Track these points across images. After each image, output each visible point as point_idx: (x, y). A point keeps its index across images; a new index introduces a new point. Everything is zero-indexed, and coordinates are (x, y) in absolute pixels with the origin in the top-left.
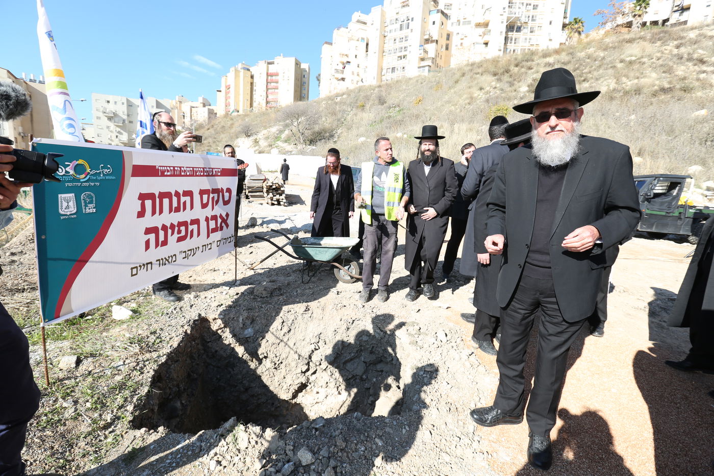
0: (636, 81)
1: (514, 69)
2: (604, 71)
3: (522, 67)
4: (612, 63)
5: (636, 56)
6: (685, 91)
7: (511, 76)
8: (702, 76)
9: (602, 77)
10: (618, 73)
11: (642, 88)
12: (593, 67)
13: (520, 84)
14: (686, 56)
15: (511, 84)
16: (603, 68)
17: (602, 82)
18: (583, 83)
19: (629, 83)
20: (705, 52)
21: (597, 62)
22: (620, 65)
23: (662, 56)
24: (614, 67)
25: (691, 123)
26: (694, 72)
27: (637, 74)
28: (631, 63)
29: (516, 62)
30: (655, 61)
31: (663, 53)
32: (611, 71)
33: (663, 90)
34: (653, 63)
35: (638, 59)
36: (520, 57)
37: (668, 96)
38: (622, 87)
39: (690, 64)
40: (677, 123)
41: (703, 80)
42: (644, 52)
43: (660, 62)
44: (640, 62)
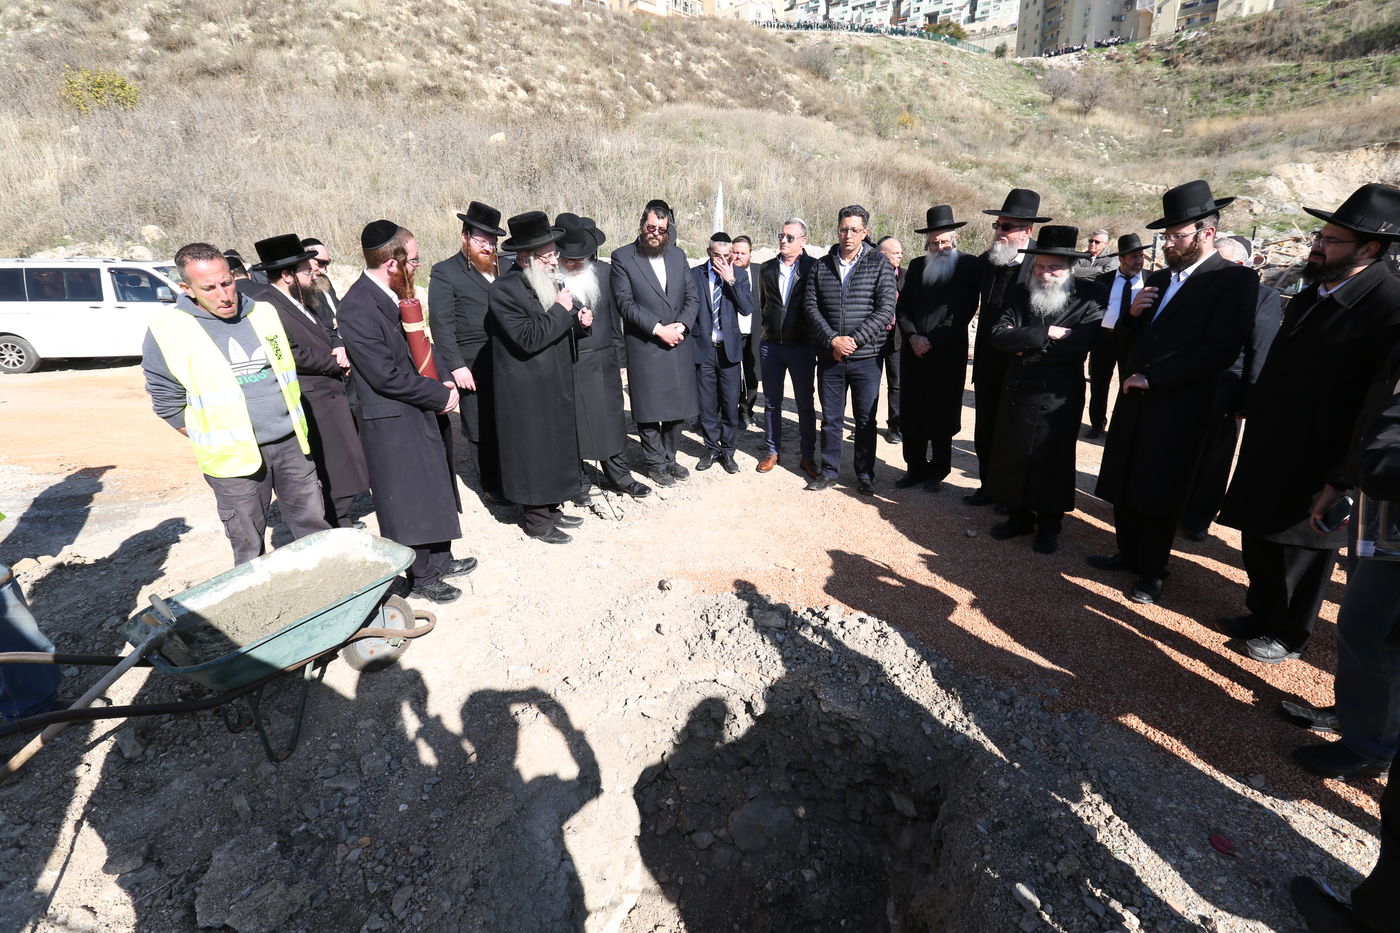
0: (378, 64)
2: (315, 31)
4: (323, 17)
5: (359, 14)
6: (458, 98)
8: (468, 74)
9: (315, 44)
10: (343, 40)
11: (396, 80)
12: (287, 17)
14: (432, 33)
16: (308, 24)
17: (320, 54)
18: (282, 48)
19: (369, 66)
20: (455, 34)
21: (290, 7)
22: (337, 24)
24: (328, 26)
25: (493, 152)
26: (454, 64)
27: (376, 51)
28: (354, 25)
30: (393, 32)
31: (398, 18)
32: (324, 32)
33: (426, 88)
34: (391, 34)
35: (363, 19)
37: (439, 102)
38: (362, 73)
39: (445, 50)
40: (478, 152)
41: (471, 82)
42: (368, 7)
43: (401, 35)
44: (370, 27)
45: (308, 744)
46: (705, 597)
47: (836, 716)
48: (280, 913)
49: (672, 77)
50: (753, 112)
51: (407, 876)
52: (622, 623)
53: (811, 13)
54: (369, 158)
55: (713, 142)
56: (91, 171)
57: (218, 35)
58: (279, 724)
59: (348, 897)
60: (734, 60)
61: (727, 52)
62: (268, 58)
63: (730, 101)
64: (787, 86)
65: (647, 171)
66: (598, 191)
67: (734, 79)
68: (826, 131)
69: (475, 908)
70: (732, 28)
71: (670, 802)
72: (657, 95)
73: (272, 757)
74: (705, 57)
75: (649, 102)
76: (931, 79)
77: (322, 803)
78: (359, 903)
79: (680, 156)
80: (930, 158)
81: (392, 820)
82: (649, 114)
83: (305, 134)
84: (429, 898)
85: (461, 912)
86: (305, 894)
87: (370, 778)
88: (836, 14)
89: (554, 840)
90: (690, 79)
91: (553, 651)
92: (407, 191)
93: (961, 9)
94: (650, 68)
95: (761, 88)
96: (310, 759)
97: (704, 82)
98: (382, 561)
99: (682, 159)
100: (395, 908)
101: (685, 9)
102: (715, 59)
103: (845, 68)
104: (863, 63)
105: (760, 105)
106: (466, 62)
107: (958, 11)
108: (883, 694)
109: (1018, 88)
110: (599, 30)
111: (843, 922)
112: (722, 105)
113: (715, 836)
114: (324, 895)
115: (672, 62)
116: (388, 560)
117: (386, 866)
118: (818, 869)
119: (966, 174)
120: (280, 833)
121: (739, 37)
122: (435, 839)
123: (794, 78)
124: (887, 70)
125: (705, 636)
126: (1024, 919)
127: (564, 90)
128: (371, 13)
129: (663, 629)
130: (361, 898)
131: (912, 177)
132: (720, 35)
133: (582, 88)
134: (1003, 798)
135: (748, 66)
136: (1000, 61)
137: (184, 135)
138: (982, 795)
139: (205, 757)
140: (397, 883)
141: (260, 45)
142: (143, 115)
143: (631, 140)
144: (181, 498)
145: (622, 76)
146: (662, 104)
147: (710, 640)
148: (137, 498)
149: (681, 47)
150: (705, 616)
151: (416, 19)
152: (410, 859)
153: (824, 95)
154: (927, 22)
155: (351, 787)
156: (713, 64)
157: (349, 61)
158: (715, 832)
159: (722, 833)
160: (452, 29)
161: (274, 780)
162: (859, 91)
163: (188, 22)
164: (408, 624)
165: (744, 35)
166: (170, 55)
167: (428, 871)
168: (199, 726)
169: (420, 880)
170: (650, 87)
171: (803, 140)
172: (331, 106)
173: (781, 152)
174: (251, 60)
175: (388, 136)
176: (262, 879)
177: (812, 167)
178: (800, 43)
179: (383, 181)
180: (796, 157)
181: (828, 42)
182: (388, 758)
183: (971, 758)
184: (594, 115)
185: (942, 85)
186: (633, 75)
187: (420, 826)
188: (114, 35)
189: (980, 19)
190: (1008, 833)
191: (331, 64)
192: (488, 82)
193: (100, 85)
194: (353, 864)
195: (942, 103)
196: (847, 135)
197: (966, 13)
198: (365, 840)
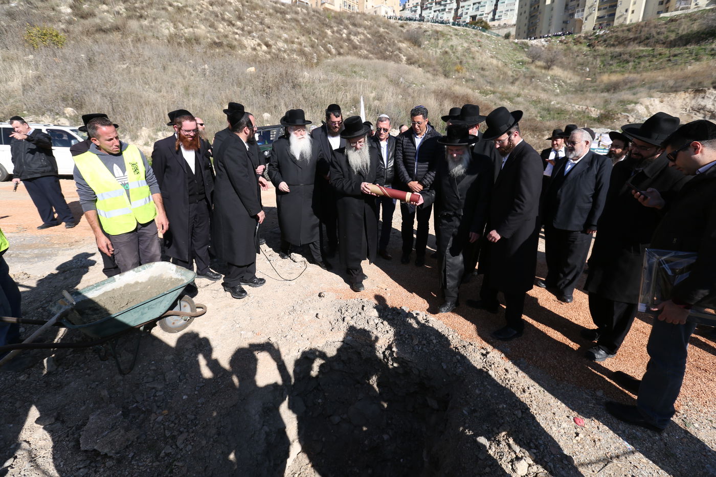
0: (191, 30)
2: (158, 11)
4: (163, 5)
5: (181, 4)
6: (230, 47)
8: (237, 36)
9: (158, 17)
10: (173, 17)
11: (200, 38)
12: (144, 4)
14: (220, 15)
16: (155, 8)
17: (161, 23)
18: (141, 19)
19: (186, 30)
20: (231, 16)
22: (170, 8)
23: (202, 10)
24: (165, 9)
25: (248, 77)
26: (230, 31)
27: (190, 23)
28: (179, 9)
30: (199, 13)
31: (202, 7)
32: (163, 12)
33: (215, 43)
34: (198, 15)
35: (184, 7)
37: (221, 50)
38: (182, 34)
39: (225, 24)
40: (241, 77)
41: (238, 41)
43: (203, 15)
44: (187, 11)
45: (140, 366)
46: (341, 301)
47: (401, 359)
48: (122, 444)
49: (341, 42)
50: (382, 62)
51: (185, 429)
52: (299, 312)
53: (413, 12)
54: (184, 78)
55: (361, 76)
56: (39, 79)
57: (108, 12)
58: (125, 357)
59: (155, 438)
60: (373, 35)
61: (370, 31)
62: (133, 24)
63: (370, 55)
64: (399, 49)
65: (327, 89)
66: (301, 99)
67: (373, 44)
68: (418, 73)
69: (218, 445)
70: (373, 18)
71: (320, 401)
72: (333, 51)
73: (121, 372)
74: (359, 33)
75: (329, 55)
76: (472, 48)
77: (145, 394)
78: (161, 441)
79: (344, 83)
80: (470, 88)
81: (179, 403)
82: (329, 60)
83: (151, 64)
84: (195, 439)
85: (211, 446)
86: (134, 435)
87: (170, 383)
88: (425, 13)
89: (259, 415)
90: (350, 43)
91: (264, 325)
92: (203, 95)
93: (488, 14)
94: (330, 38)
95: (386, 50)
96: (140, 374)
97: (357, 45)
98: (180, 277)
99: (345, 84)
100: (178, 443)
101: (349, 8)
102: (363, 34)
103: (429, 41)
104: (438, 39)
105: (385, 58)
106: (236, 31)
107: (487, 15)
108: (424, 349)
109: (515, 55)
110: (305, 17)
111: (402, 460)
112: (366, 57)
113: (341, 418)
114: (144, 437)
115: (342, 35)
116: (183, 278)
117: (175, 424)
118: (390, 434)
119: (488, 97)
120: (123, 408)
121: (376, 24)
122: (200, 412)
123: (403, 45)
124: (450, 43)
125: (340, 320)
126: (481, 453)
127: (286, 47)
128: (188, 3)
129: (319, 316)
130: (162, 438)
131: (461, 98)
132: (366, 22)
133: (295, 46)
134: (477, 398)
135: (380, 38)
136: (506, 41)
137: (89, 62)
138: (467, 397)
139: (88, 372)
140: (180, 431)
141: (129, 17)
142: (67, 51)
143: (318, 74)
144: (81, 246)
145: (316, 41)
146: (335, 56)
147: (342, 322)
148: (58, 246)
149: (346, 27)
150: (340, 310)
151: (211, 7)
152: (187, 421)
153: (418, 54)
154: (471, 20)
155: (160, 387)
156: (362, 37)
157: (176, 27)
158: (341, 416)
159: (345, 416)
160: (230, 13)
161: (122, 383)
162: (436, 53)
163: (92, 4)
164: (192, 310)
165: (378, 23)
166: (82, 21)
167: (195, 426)
168: (85, 357)
169: (191, 430)
170: (330, 47)
171: (406, 76)
172: (165, 50)
173: (395, 83)
174: (125, 25)
175: (195, 67)
176: (113, 428)
177: (410, 90)
178: (407, 28)
179: (191, 89)
180: (402, 86)
181: (420, 28)
182: (179, 374)
183: (464, 380)
184: (301, 60)
185: (477, 52)
186: (321, 41)
187: (193, 406)
188: (53, 9)
189: (498, 20)
190: (478, 414)
191: (166, 29)
192: (247, 41)
193: (45, 35)
194: (158, 423)
195: (477, 60)
196: (429, 75)
197: (491, 16)
198: (166, 412)
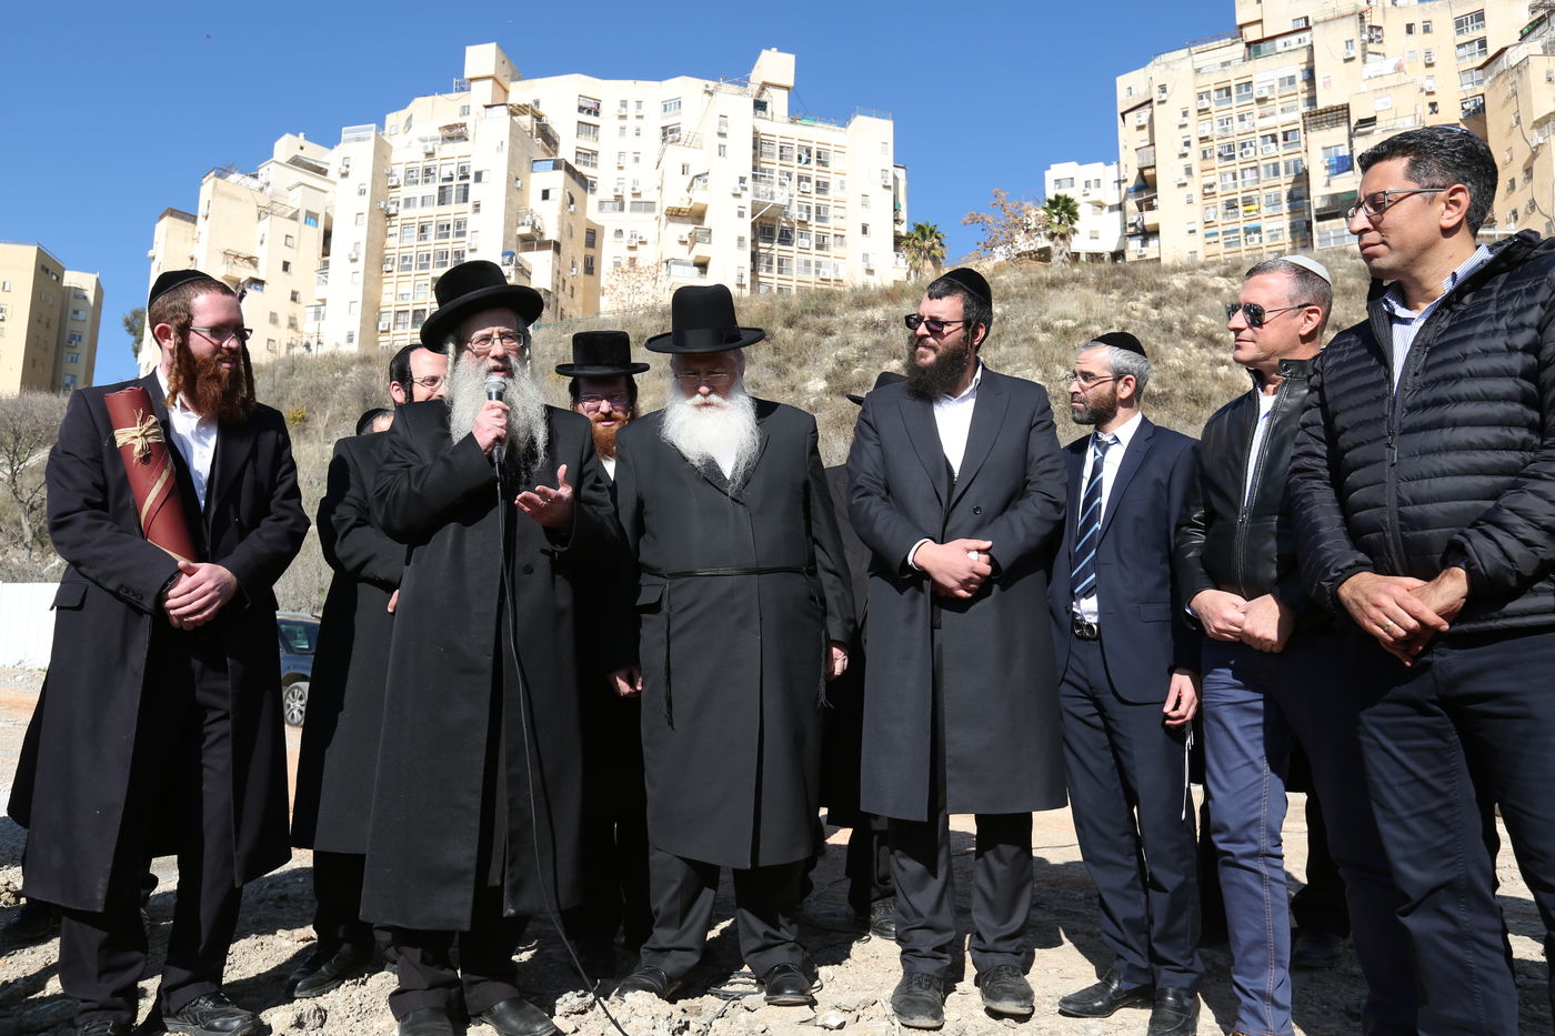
1: (782, 333)
2: (1011, 349)
3: (805, 328)
4: (1025, 332)
5: (1075, 320)
6: (1196, 402)
7: (776, 350)
8: (1223, 370)
9: (1009, 363)
13: (805, 371)
14: (1177, 326)
15: (781, 372)
20: (1213, 321)
22: (1043, 338)
23: (1130, 323)
24: (1031, 340)
26: (1202, 362)
28: (1066, 332)
29: (788, 314)
31: (1129, 316)
32: (1025, 350)
35: (1080, 326)
36: (796, 303)
37: (1167, 414)
39: (1191, 345)
42: (1089, 309)
44: (1086, 333)
106: (1222, 356)
128: (1092, 316)
151: (1155, 312)
